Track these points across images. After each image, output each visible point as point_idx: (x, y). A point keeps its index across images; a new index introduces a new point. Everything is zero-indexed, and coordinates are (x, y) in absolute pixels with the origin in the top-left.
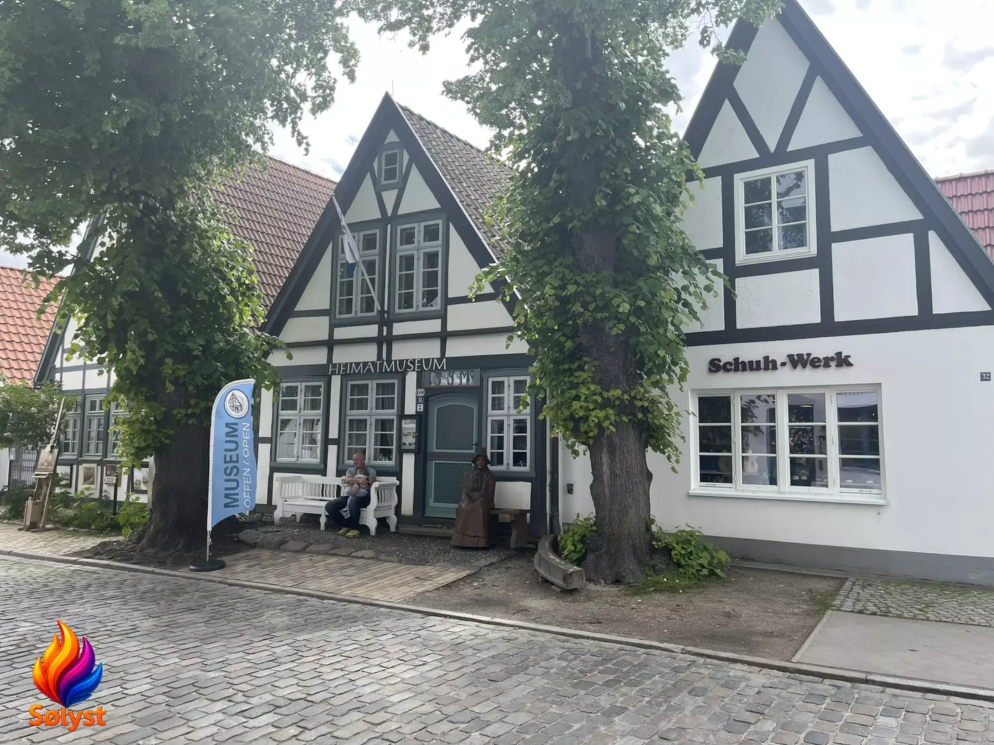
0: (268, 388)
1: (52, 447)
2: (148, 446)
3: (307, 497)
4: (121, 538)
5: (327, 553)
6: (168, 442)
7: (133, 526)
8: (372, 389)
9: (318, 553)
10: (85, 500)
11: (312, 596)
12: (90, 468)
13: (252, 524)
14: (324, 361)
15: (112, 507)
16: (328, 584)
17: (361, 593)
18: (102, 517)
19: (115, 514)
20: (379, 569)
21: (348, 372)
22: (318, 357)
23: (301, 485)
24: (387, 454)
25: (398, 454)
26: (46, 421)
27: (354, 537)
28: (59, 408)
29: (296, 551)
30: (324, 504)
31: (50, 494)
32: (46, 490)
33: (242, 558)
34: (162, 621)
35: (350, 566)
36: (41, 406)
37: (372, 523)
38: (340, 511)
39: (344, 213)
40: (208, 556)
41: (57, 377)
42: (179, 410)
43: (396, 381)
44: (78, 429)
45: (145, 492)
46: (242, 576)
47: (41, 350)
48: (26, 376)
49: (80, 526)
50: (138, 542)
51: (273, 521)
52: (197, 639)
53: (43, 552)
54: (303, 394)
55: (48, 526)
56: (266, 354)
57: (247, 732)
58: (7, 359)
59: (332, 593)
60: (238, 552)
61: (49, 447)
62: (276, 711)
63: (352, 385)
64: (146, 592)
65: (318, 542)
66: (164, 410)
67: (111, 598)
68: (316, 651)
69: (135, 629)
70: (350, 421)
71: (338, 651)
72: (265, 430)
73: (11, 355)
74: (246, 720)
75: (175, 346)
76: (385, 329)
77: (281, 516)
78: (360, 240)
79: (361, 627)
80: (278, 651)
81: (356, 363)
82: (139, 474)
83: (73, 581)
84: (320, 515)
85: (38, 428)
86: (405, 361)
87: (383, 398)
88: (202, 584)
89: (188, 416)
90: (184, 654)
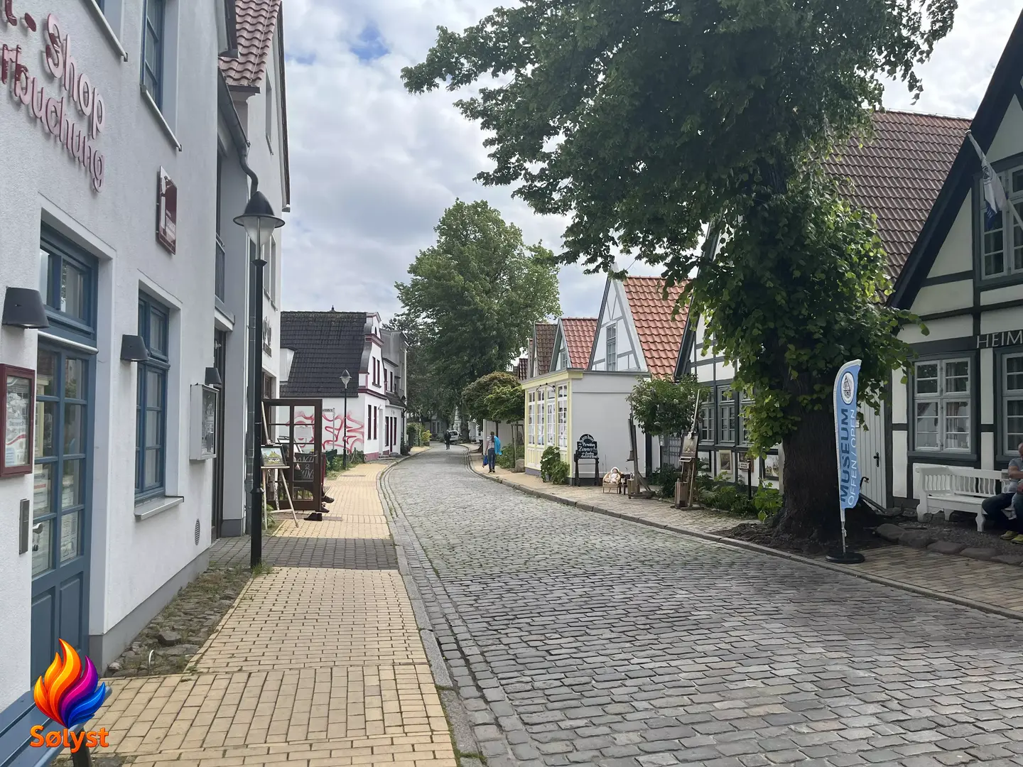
0: (898, 367)
1: (693, 434)
2: (776, 434)
3: (958, 492)
4: (757, 522)
5: (987, 559)
6: (796, 428)
7: (768, 511)
9: (976, 558)
10: (723, 483)
11: (973, 607)
12: (725, 455)
13: (891, 519)
14: (970, 333)
15: (748, 491)
16: (992, 595)
18: (739, 500)
19: (750, 498)
21: (1001, 343)
22: (962, 328)
23: (948, 478)
26: (686, 411)
28: (696, 399)
29: (948, 553)
30: (981, 501)
31: (694, 477)
32: (690, 473)
33: (884, 553)
34: (804, 607)
36: (681, 398)
38: (1003, 511)
39: (985, 150)
40: (844, 548)
41: (693, 371)
42: (805, 397)
44: (713, 418)
45: (776, 479)
46: (884, 574)
47: (678, 347)
48: (668, 371)
49: (721, 507)
50: (774, 526)
51: (916, 517)
52: (841, 632)
53: (692, 529)
54: (944, 373)
55: (695, 506)
56: (896, 331)
57: (907, 745)
58: (652, 358)
59: (999, 606)
60: (877, 547)
61: (690, 434)
62: (938, 730)
63: (1008, 360)
64: (785, 576)
65: (975, 545)
66: (788, 397)
67: (753, 577)
68: (983, 672)
69: (778, 611)
70: (1009, 403)
71: (1012, 677)
72: (899, 416)
73: (655, 355)
74: (903, 731)
75: (796, 331)
77: (925, 512)
78: (1007, 180)
80: (936, 662)
81: (1012, 332)
82: (772, 461)
83: (719, 557)
84: (976, 514)
85: (680, 417)
88: (841, 576)
89: (813, 402)
90: (828, 645)
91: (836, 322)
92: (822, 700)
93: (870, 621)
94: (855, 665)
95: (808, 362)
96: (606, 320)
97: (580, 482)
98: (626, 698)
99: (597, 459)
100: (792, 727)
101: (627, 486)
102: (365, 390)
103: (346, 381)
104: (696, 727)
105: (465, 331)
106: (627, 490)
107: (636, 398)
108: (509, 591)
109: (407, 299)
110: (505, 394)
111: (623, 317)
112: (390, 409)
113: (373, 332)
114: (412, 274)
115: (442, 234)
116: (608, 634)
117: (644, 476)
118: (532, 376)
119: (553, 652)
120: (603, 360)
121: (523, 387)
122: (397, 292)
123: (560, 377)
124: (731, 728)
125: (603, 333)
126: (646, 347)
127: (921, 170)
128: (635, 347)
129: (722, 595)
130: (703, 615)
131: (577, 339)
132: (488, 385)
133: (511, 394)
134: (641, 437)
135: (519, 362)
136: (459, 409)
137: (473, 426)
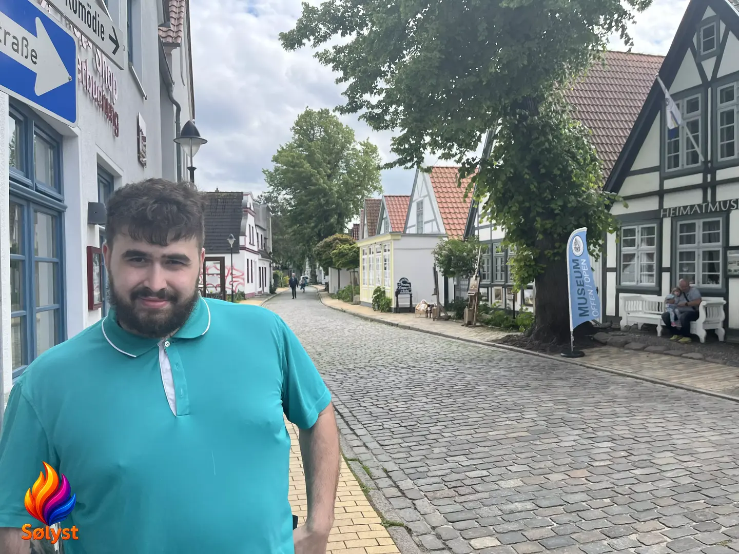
0: (611, 232)
1: (476, 277)
2: (530, 275)
3: (647, 311)
4: (519, 334)
5: (661, 353)
6: (543, 272)
7: (525, 326)
8: (699, 226)
9: (654, 352)
10: (497, 309)
11: (647, 380)
12: (498, 290)
13: (604, 329)
14: (656, 207)
15: (512, 315)
16: (660, 374)
17: (687, 382)
18: (507, 320)
19: (514, 318)
20: (705, 368)
21: (676, 214)
22: (652, 205)
23: (641, 302)
24: (715, 279)
25: (724, 280)
26: (472, 261)
27: (686, 343)
28: (478, 252)
29: (635, 350)
31: (477, 305)
32: (475, 303)
33: (596, 351)
34: (544, 383)
35: (681, 363)
36: (468, 252)
37: (702, 334)
39: (668, 87)
40: (572, 348)
41: (476, 233)
42: (549, 251)
43: (721, 219)
44: (490, 265)
45: (531, 305)
46: (595, 363)
47: (466, 216)
48: (459, 234)
49: (495, 325)
50: (529, 336)
51: (620, 328)
52: (565, 395)
53: (477, 339)
54: (640, 234)
55: (478, 324)
56: (608, 207)
57: (594, 448)
58: (449, 224)
59: (663, 380)
60: (593, 347)
61: (474, 277)
62: (613, 442)
63: (681, 225)
64: (535, 366)
65: (655, 344)
66: (538, 251)
67: (515, 367)
68: (645, 414)
69: (528, 385)
70: (681, 253)
71: (662, 416)
72: (611, 262)
73: (451, 221)
74: (593, 442)
75: (543, 208)
76: (709, 176)
77: (626, 325)
78: (683, 106)
79: (683, 404)
80: (618, 409)
81: (684, 207)
82: (528, 293)
83: (493, 356)
84: (657, 326)
85: (468, 265)
86: (728, 202)
87: (709, 234)
88: (569, 366)
89: (555, 255)
90: (556, 402)
91: (570, 202)
92: (549, 429)
93: (583, 389)
94: (570, 412)
95: (551, 228)
96: (416, 197)
97: (399, 310)
98: (439, 432)
99: (411, 295)
100: (532, 442)
101: (432, 312)
102: (244, 248)
103: (231, 242)
104: (478, 444)
106: (432, 315)
107: (437, 253)
108: (361, 378)
109: (272, 181)
110: (345, 250)
111: (428, 195)
112: (261, 261)
113: (248, 206)
114: (275, 163)
115: (296, 133)
116: (425, 400)
117: (443, 305)
118: (363, 237)
119: (393, 410)
120: (414, 226)
121: (359, 246)
122: (264, 176)
123: (384, 237)
124: (498, 444)
125: (414, 206)
126: (444, 216)
127: (631, 93)
128: (437, 216)
129: (495, 377)
130: (482, 388)
131: (395, 210)
132: (332, 244)
133: (350, 250)
134: (441, 279)
135: (352, 226)
136: (309, 261)
137: (320, 272)
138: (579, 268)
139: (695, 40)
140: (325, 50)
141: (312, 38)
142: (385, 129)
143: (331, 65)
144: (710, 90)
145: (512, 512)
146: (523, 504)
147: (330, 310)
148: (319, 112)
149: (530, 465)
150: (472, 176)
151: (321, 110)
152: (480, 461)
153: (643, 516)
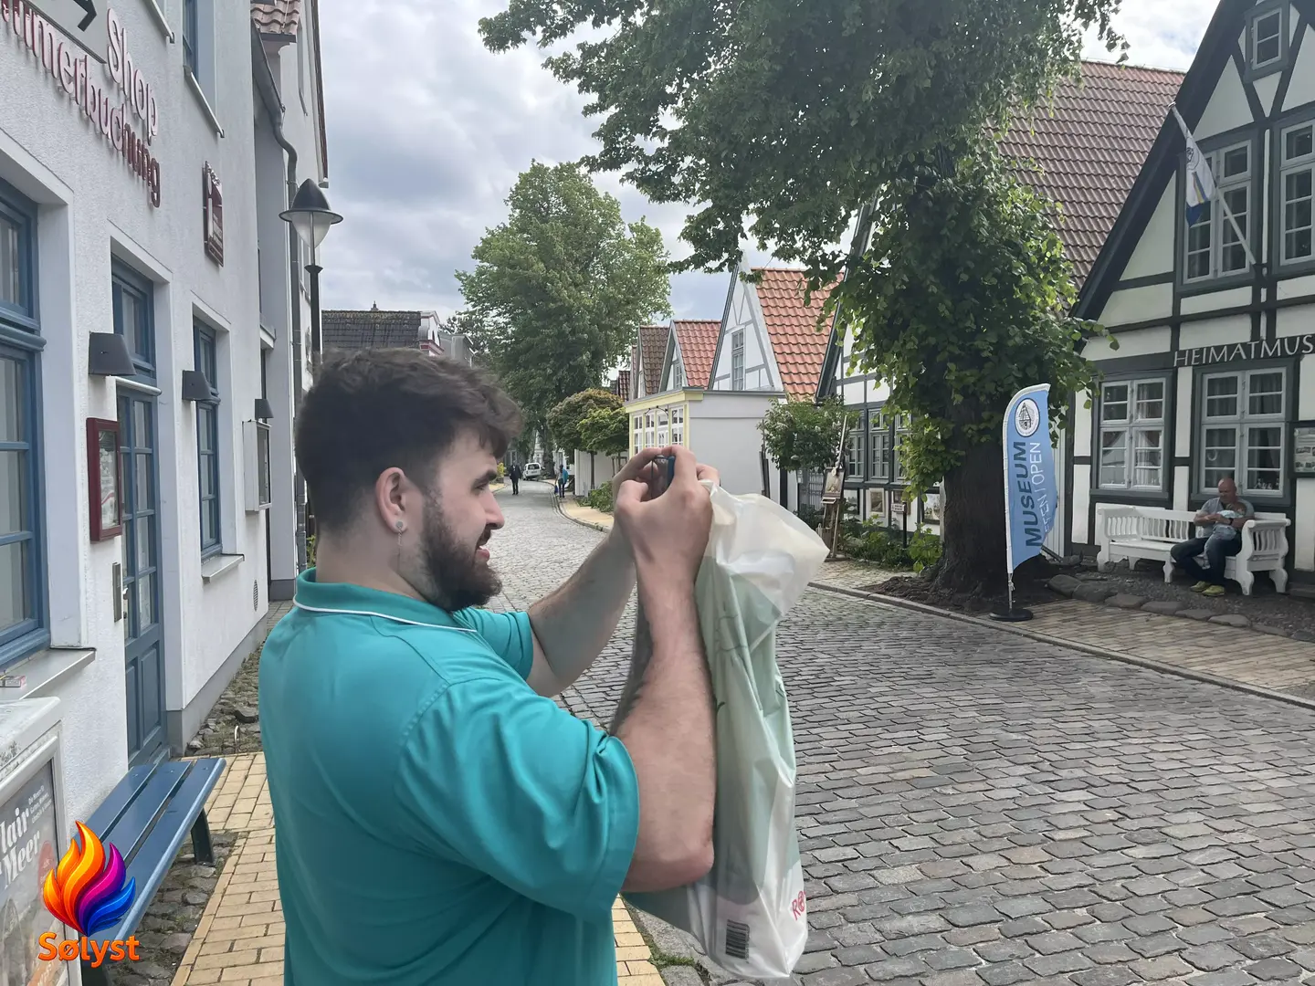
1: (838, 470)
2: (936, 470)
3: (1146, 537)
4: (913, 575)
5: (1173, 614)
6: (959, 464)
7: (925, 561)
8: (1244, 384)
9: (1159, 612)
10: (874, 529)
11: (1148, 667)
12: (876, 494)
13: (1069, 569)
14: (1166, 348)
15: (902, 539)
16: (1172, 655)
17: (1221, 671)
18: (892, 549)
19: (905, 546)
20: (1252, 643)
21: (1203, 362)
22: (1158, 343)
23: (1135, 520)
24: (1271, 480)
25: (1288, 481)
26: (830, 441)
27: (1216, 595)
28: (842, 426)
29: (1127, 608)
30: (1170, 547)
31: (839, 521)
32: (835, 517)
33: (1054, 610)
34: (960, 671)
35: (1207, 634)
36: (825, 424)
37: (1245, 578)
38: (1194, 558)
39: (1192, 128)
40: (1011, 604)
41: (839, 390)
42: (970, 425)
43: (1283, 371)
44: (862, 449)
45: (936, 523)
46: (1053, 632)
47: (821, 359)
48: (808, 392)
49: (871, 557)
50: (931, 580)
51: (1096, 567)
52: (998, 695)
53: (837, 584)
54: (1135, 397)
55: (839, 556)
56: (1079, 346)
57: (1054, 803)
58: (789, 373)
59: (1177, 666)
60: (1049, 602)
61: (834, 469)
62: (1089, 790)
63: (1209, 380)
64: (943, 637)
65: (1160, 598)
66: (951, 426)
67: (906, 639)
68: (1147, 733)
69: (930, 675)
70: (1209, 431)
71: (1178, 739)
72: (1082, 447)
73: (793, 369)
74: (1053, 791)
75: (961, 348)
76: (1264, 292)
77: (1107, 560)
78: (1218, 162)
79: (1217, 714)
80: (1096, 724)
81: (1216, 348)
82: (932, 501)
83: (866, 617)
84: (1164, 563)
85: (823, 449)
86: (1298, 339)
87: (1262, 397)
88: (1005, 635)
89: (981, 432)
90: (983, 709)
91: (1010, 337)
92: (971, 764)
93: (1031, 682)
94: (1009, 728)
95: (974, 384)
96: (731, 324)
100: (938, 789)
104: (838, 792)
105: (548, 336)
107: (768, 427)
109: (473, 293)
110: (604, 418)
111: (753, 321)
113: (430, 338)
114: (479, 260)
115: (515, 206)
118: (636, 397)
120: (727, 376)
121: (628, 411)
122: (459, 285)
123: (672, 397)
124: (875, 792)
125: (728, 341)
126: (781, 359)
127: (1122, 138)
128: (768, 359)
129: (869, 659)
130: (847, 680)
131: (694, 347)
132: (581, 406)
133: (611, 418)
134: (775, 474)
135: (618, 375)
136: (540, 436)
137: (560, 458)
138: (1024, 459)
139: (1242, 41)
140: (565, 54)
141: (539, 29)
142: (674, 200)
143: (576, 82)
144: (1267, 133)
145: (901, 935)
146: (923, 919)
147: (575, 526)
148: (556, 169)
149: (935, 836)
150: (831, 286)
151: (561, 164)
152: (841, 828)
153: (1150, 946)
